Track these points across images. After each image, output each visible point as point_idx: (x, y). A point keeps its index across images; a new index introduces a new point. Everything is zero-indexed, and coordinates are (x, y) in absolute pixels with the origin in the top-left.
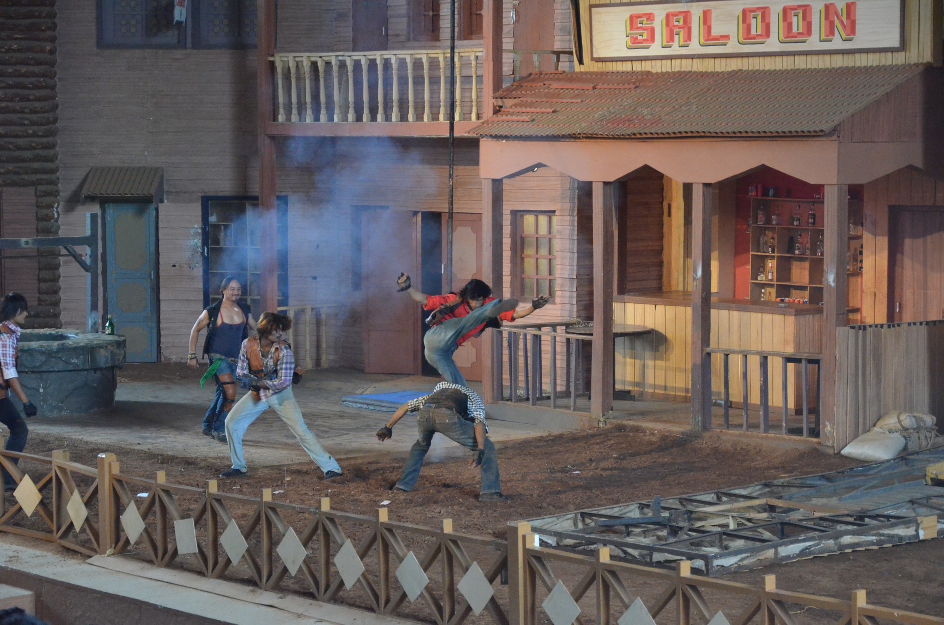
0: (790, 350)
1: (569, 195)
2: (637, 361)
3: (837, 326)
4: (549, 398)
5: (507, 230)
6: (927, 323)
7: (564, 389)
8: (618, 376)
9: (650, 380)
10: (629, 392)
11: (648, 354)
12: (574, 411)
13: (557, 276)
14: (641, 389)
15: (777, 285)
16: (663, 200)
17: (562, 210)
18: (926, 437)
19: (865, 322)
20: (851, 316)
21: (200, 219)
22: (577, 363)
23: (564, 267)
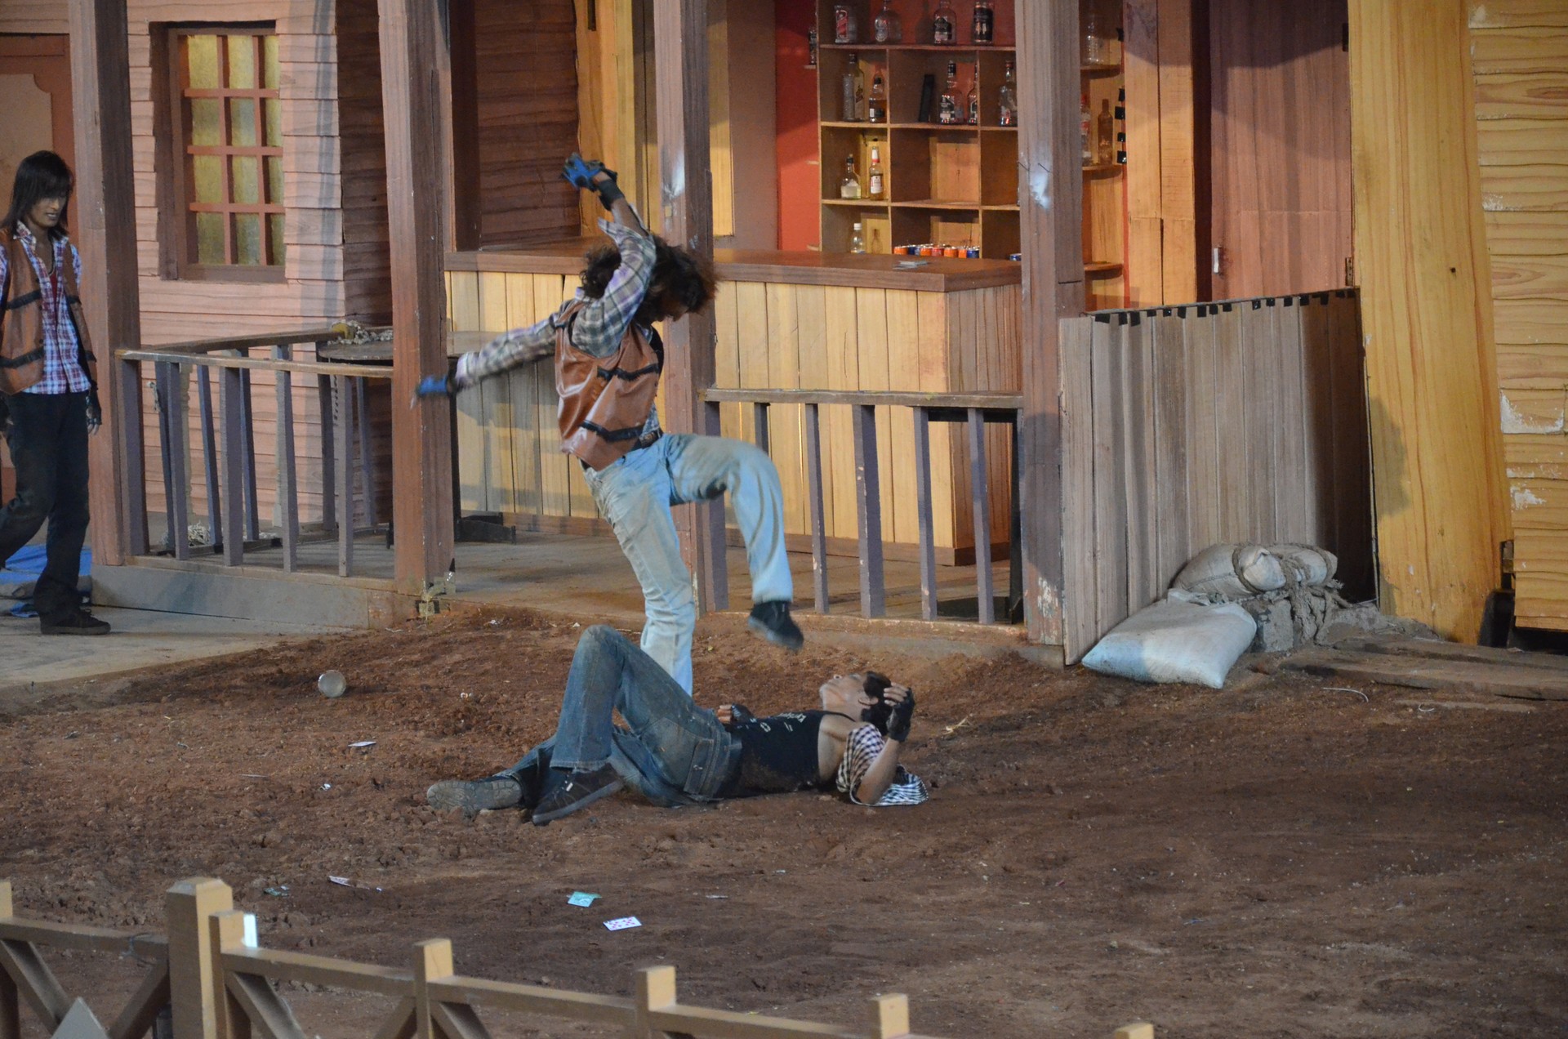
0: (935, 386)
2: (519, 433)
3: (1060, 313)
4: (276, 543)
5: (141, 79)
6: (1305, 300)
7: (317, 516)
8: (469, 474)
9: (555, 483)
10: (498, 519)
11: (547, 412)
12: (348, 576)
13: (286, 203)
14: (533, 511)
15: (893, 208)
17: (294, 19)
18: (1312, 612)
19: (1137, 304)
20: (1100, 288)
22: (352, 442)
23: (306, 177)
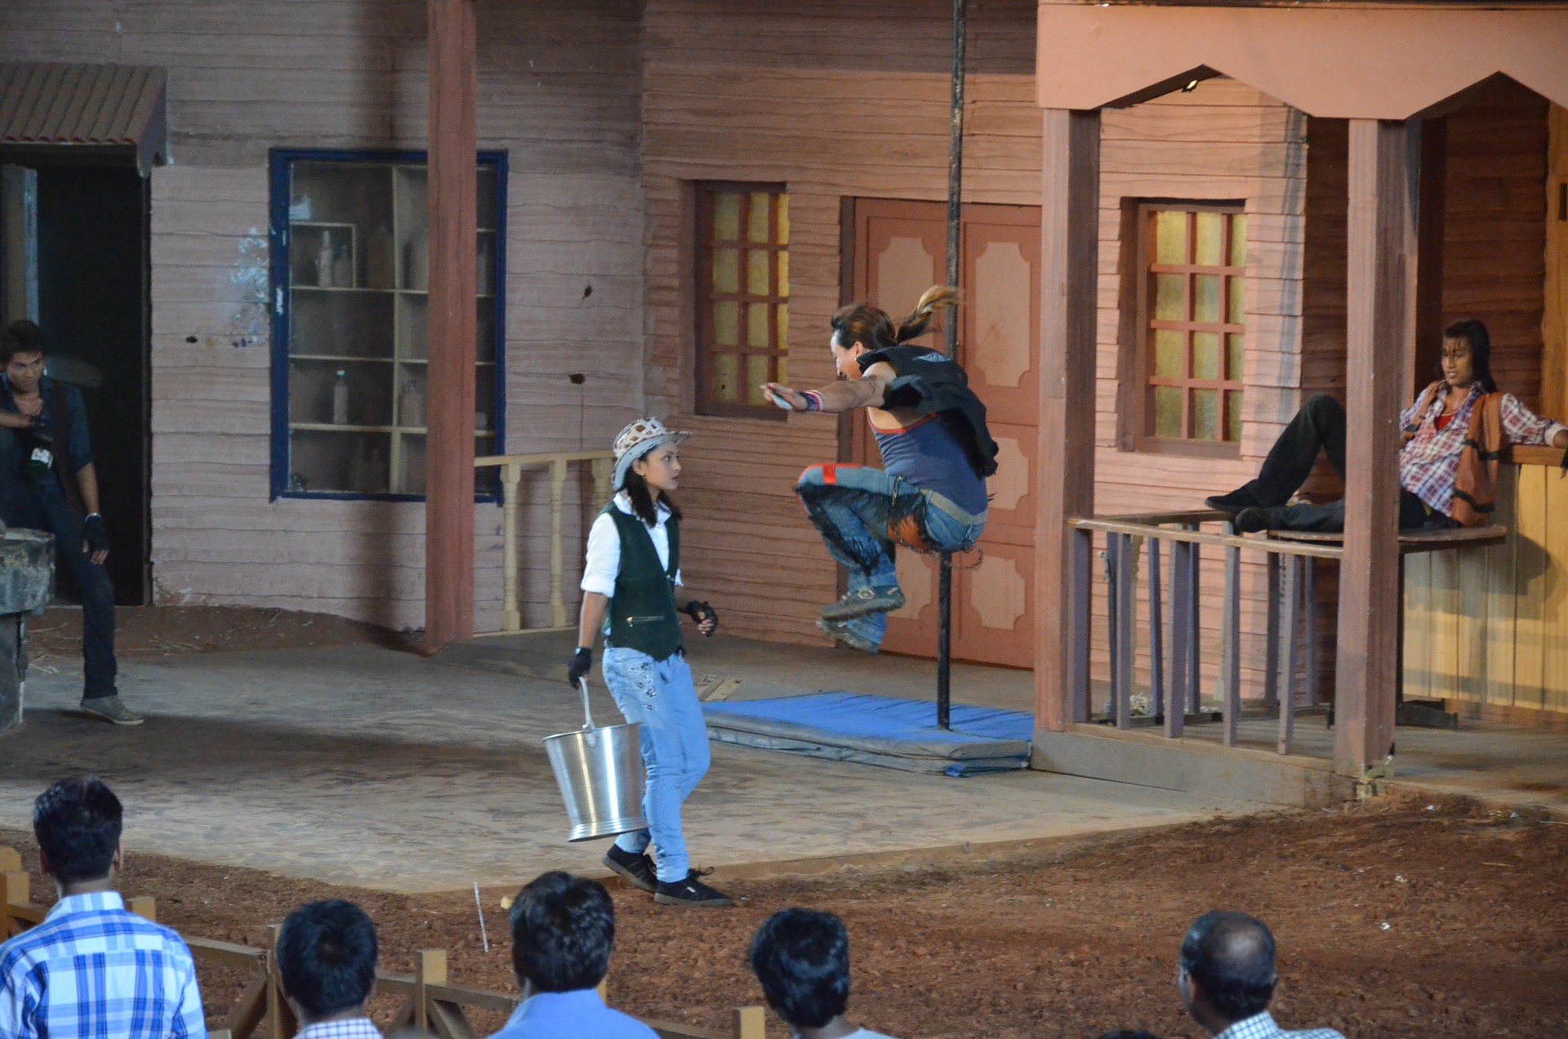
1: (1283, 158)
2: (1466, 622)
4: (1217, 717)
5: (1109, 252)
7: (1259, 692)
8: (1412, 660)
9: (1500, 671)
10: (1440, 704)
11: (1496, 600)
12: (1287, 753)
13: (1245, 380)
14: (1476, 698)
16: (1546, 174)
17: (1263, 198)
21: (265, 211)
22: (1298, 622)
23: (1267, 356)
